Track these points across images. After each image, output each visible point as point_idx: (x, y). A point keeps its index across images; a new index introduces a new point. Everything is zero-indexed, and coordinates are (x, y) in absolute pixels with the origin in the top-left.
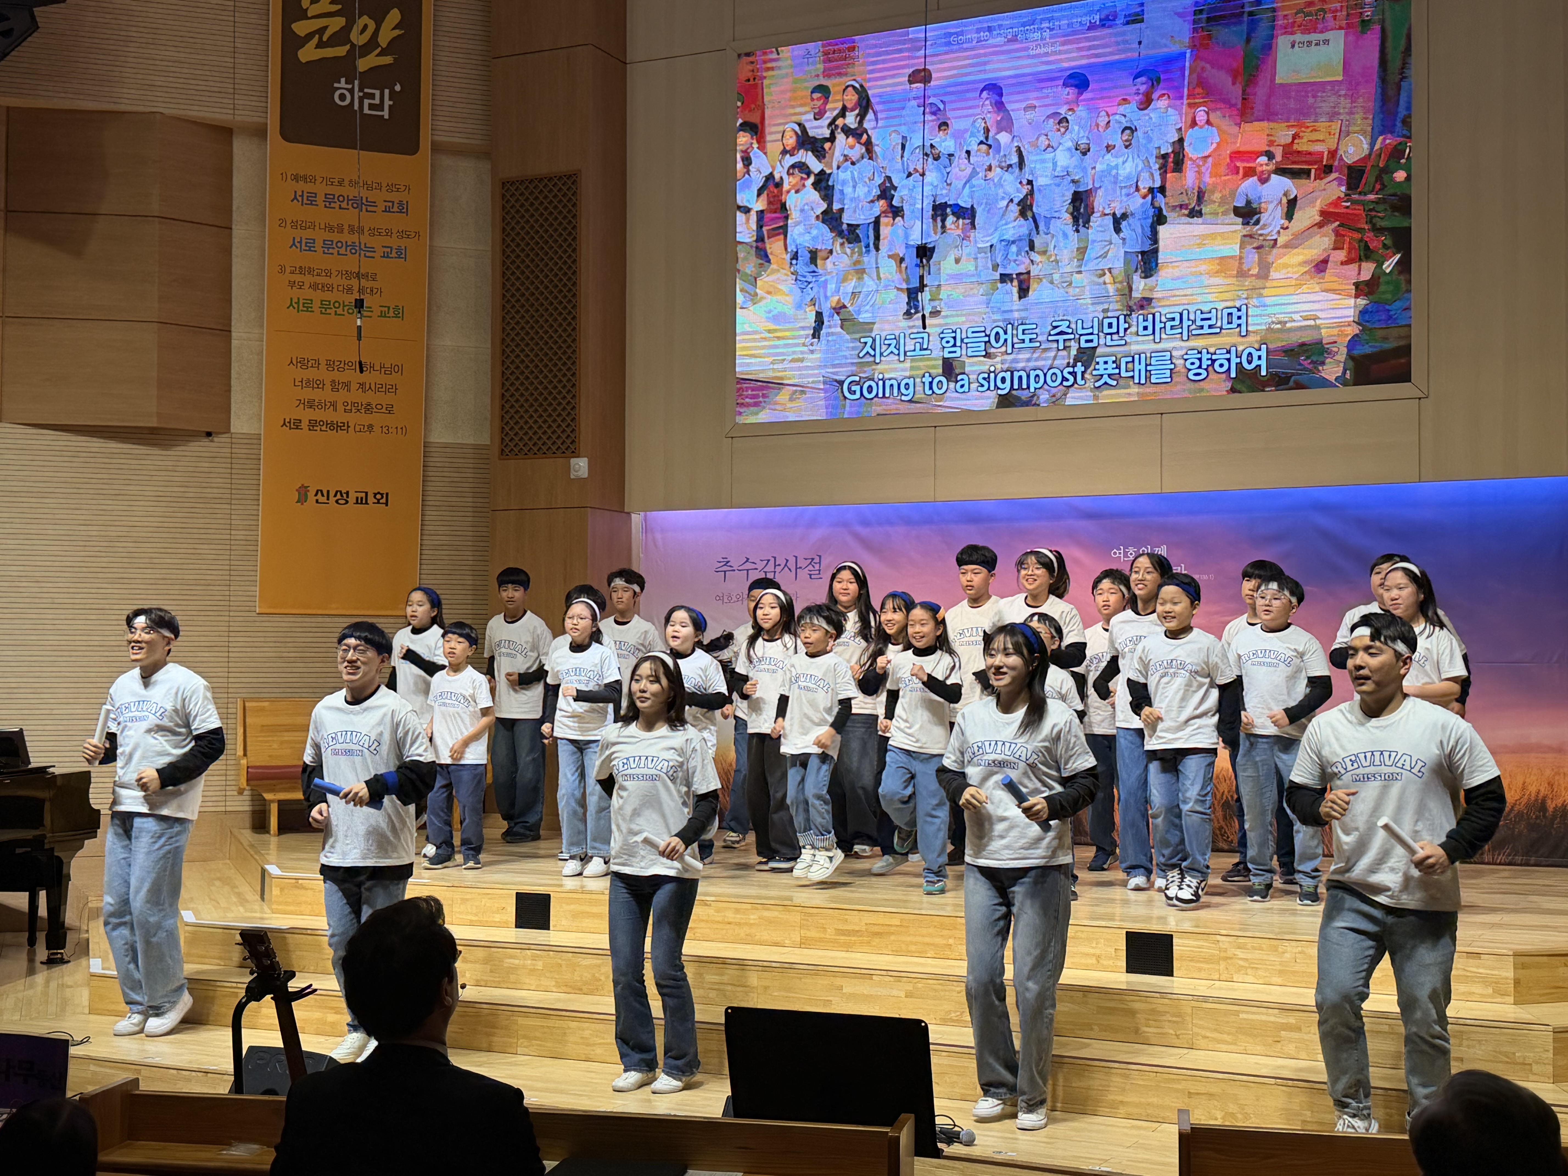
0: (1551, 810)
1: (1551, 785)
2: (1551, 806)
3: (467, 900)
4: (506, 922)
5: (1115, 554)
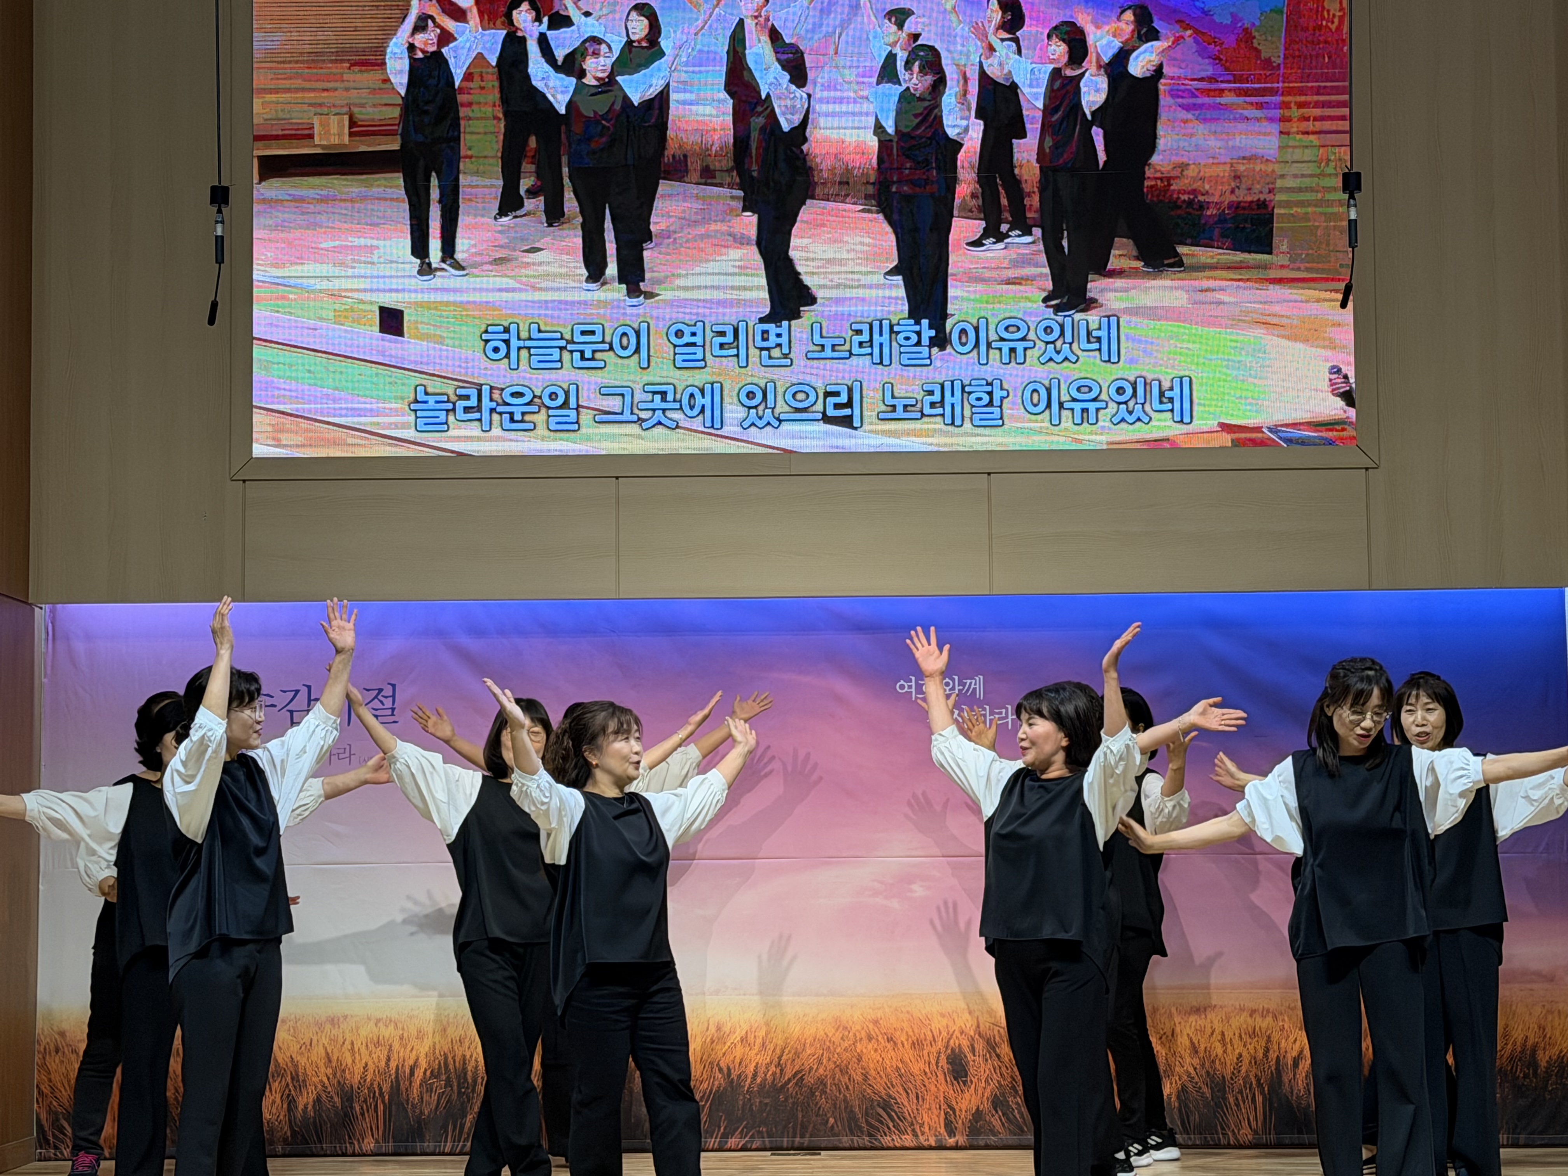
0: (1543, 1064)
1: (1542, 1028)
2: (1543, 1059)
5: (902, 687)
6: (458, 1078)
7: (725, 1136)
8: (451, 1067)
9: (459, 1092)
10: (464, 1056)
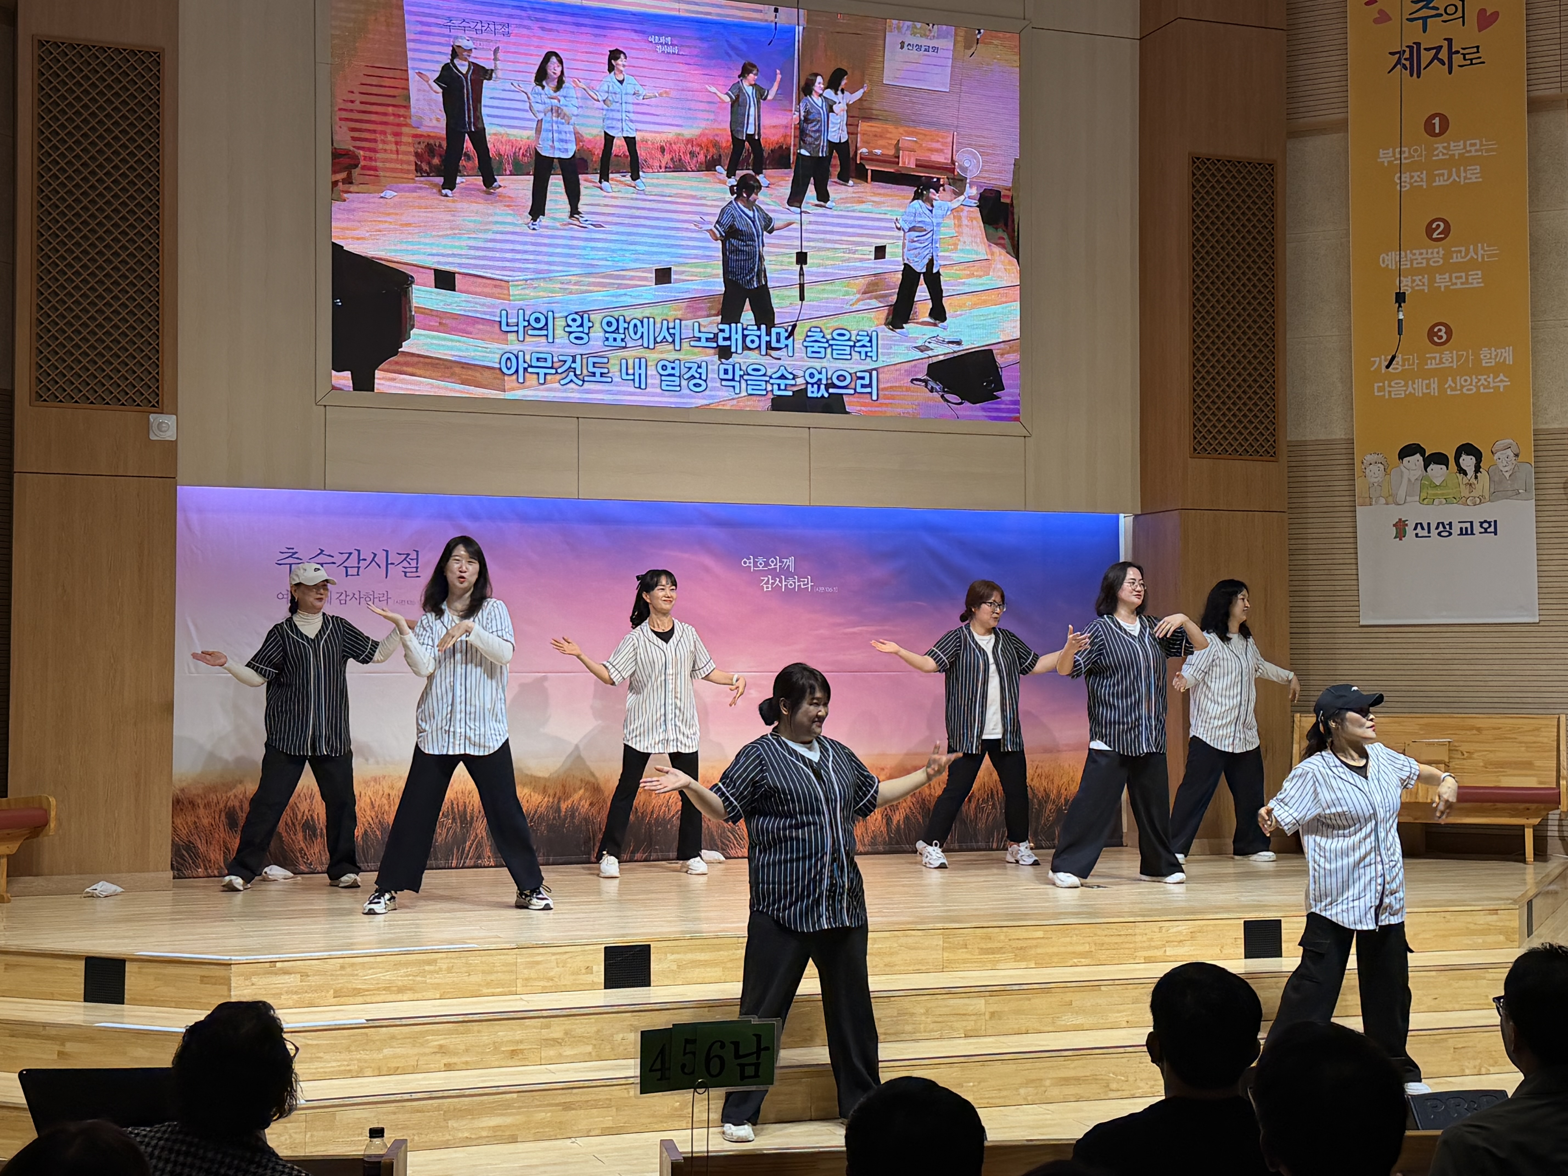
3: (538, 963)
4: (593, 983)
5: (745, 563)
6: (460, 817)
7: (633, 852)
8: (456, 810)
9: (461, 826)
10: (465, 803)
